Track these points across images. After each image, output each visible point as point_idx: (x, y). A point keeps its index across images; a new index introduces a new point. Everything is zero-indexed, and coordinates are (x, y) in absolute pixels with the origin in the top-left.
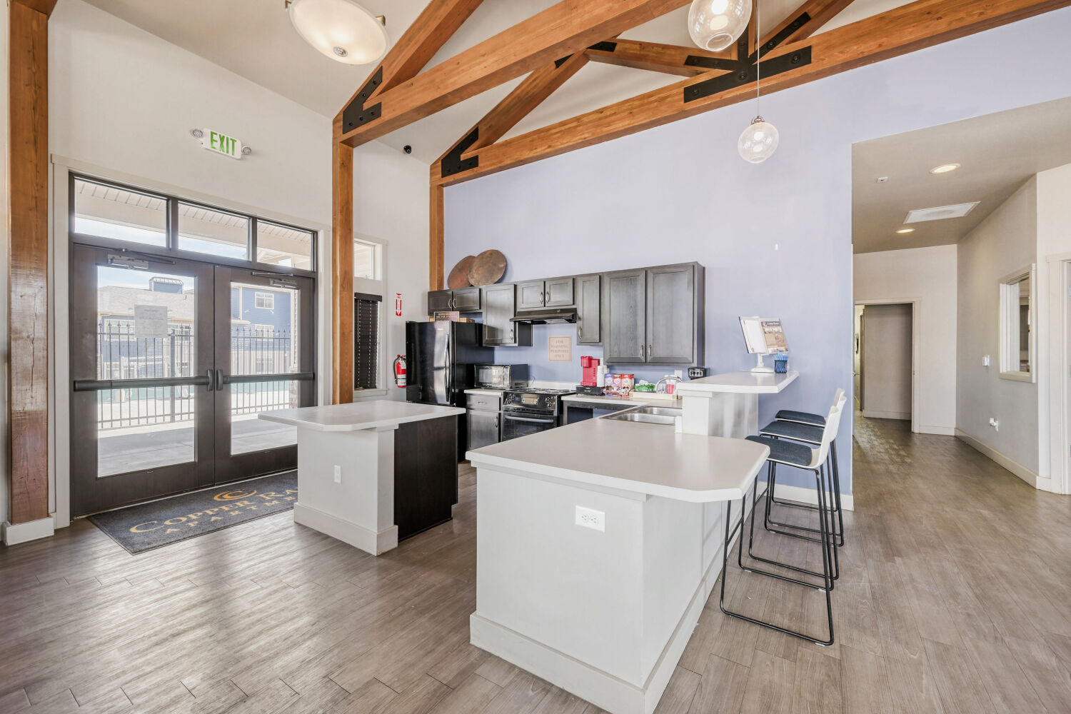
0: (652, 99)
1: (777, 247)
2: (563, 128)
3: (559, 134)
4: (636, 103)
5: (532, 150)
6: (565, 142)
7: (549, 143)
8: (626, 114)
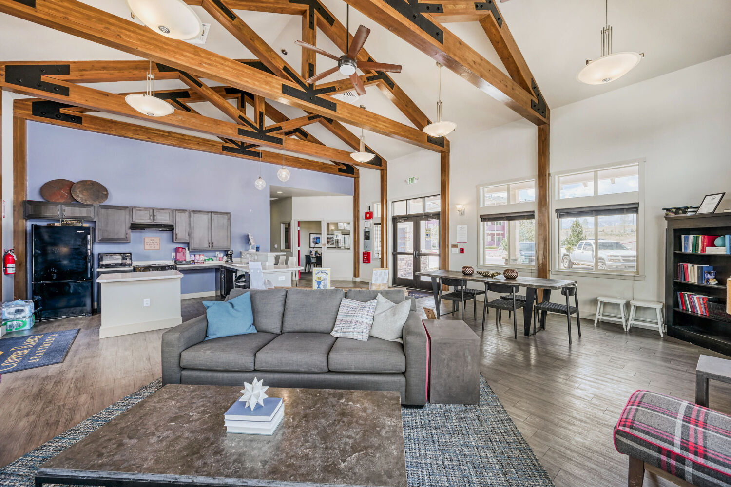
0: (209, 143)
1: (251, 211)
2: (159, 133)
3: (156, 135)
4: (201, 141)
5: (135, 134)
6: (160, 140)
7: (149, 136)
8: (196, 143)
